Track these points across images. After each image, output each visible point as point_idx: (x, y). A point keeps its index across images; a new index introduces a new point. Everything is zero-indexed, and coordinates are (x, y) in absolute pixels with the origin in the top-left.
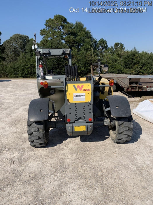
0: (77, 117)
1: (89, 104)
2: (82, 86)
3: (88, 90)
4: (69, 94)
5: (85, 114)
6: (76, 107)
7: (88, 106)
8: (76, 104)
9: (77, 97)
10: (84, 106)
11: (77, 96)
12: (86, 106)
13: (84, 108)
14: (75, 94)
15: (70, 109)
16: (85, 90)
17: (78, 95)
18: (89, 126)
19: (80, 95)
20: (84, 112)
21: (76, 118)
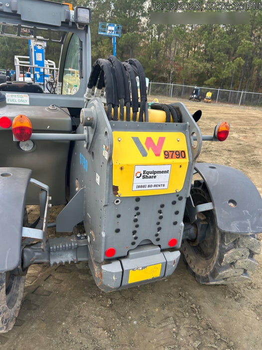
0: (136, 238)
1: (176, 199)
2: (162, 140)
3: (180, 154)
4: (121, 168)
5: (159, 229)
6: (137, 208)
7: (174, 203)
8: (138, 199)
9: (144, 177)
10: (162, 206)
11: (146, 175)
12: (168, 205)
13: (160, 212)
14: (141, 169)
15: (119, 216)
16: (170, 154)
17: (148, 173)
18: (171, 262)
19: (154, 173)
20: (158, 223)
21: (133, 243)
